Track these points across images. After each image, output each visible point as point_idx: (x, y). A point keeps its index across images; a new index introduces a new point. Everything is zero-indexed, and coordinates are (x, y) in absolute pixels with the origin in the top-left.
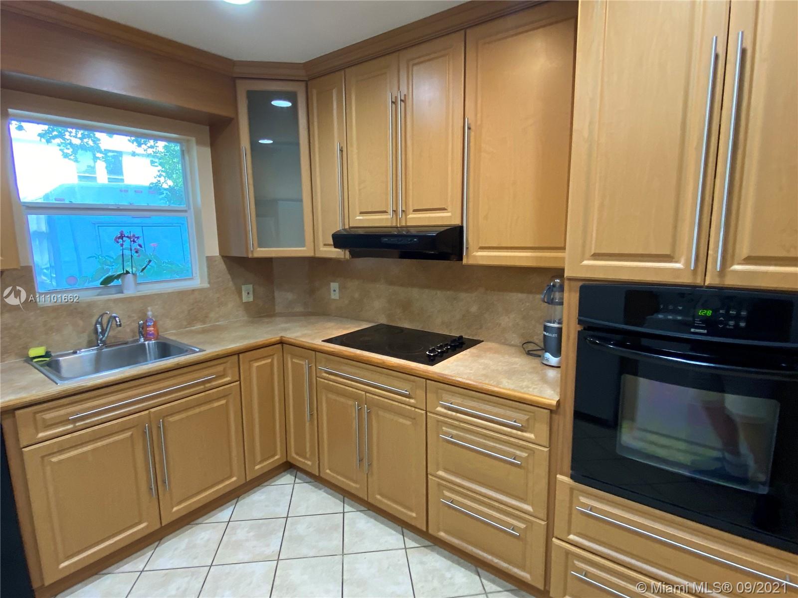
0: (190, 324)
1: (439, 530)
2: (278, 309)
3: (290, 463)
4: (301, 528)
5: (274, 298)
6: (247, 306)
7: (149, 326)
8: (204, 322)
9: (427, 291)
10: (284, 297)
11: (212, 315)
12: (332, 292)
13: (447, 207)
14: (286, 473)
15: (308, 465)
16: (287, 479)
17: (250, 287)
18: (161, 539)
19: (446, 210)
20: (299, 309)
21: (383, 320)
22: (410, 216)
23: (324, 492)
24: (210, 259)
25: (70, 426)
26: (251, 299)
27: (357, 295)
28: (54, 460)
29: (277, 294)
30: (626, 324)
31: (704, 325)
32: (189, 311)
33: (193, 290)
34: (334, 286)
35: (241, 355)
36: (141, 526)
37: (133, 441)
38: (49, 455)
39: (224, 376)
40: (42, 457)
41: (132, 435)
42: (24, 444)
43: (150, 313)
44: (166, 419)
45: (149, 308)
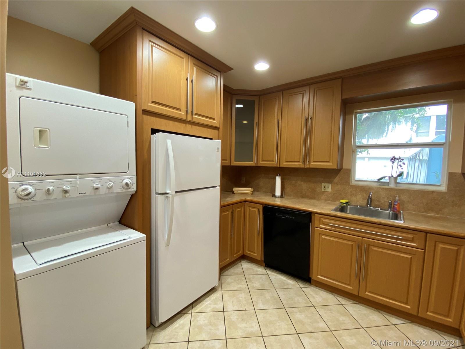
7: (394, 205)
18: (360, 303)
24: (451, 174)
25: (330, 228)
28: (323, 237)
35: (428, 235)
36: (349, 287)
37: (352, 248)
38: (322, 234)
39: (412, 241)
40: (320, 234)
41: (353, 244)
42: (316, 226)
43: (397, 198)
44: (370, 246)
45: (398, 196)
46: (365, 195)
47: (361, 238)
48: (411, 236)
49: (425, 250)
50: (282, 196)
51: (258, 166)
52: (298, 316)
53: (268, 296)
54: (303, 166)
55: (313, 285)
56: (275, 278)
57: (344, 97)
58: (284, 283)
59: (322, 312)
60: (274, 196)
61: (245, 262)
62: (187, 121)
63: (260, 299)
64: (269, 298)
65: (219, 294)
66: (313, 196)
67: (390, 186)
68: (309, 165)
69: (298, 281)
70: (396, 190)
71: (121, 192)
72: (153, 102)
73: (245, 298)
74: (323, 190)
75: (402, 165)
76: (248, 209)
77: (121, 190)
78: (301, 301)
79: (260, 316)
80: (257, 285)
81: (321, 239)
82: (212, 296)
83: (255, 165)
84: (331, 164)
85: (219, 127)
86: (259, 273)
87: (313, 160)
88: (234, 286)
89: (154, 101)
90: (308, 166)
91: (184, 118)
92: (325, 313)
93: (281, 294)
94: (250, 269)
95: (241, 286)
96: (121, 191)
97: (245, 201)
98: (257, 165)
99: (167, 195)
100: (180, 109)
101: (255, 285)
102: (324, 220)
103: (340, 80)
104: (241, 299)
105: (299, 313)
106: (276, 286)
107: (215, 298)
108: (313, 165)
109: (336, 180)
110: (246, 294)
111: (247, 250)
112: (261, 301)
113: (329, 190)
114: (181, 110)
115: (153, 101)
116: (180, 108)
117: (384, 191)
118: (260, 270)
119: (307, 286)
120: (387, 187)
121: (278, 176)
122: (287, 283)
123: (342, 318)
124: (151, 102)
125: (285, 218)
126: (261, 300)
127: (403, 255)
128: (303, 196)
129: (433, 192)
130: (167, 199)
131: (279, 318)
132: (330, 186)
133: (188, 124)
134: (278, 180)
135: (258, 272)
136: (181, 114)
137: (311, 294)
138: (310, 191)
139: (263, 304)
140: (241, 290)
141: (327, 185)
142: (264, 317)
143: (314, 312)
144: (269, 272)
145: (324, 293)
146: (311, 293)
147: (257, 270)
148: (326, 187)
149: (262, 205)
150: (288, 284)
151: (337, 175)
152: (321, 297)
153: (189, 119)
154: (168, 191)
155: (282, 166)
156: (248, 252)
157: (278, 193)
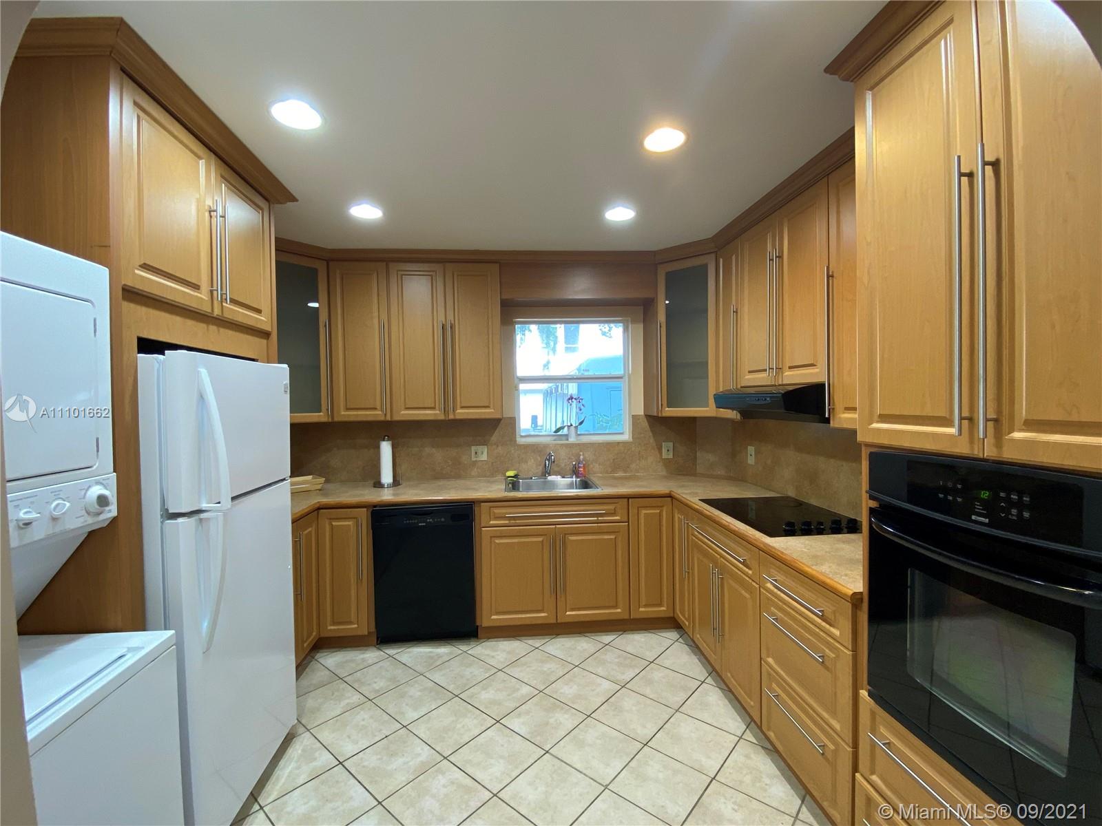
0: (613, 471)
1: (768, 730)
2: (700, 469)
3: (675, 619)
4: (657, 674)
5: (696, 458)
6: (667, 463)
7: (579, 467)
8: (625, 471)
9: (832, 461)
10: (705, 458)
11: (633, 466)
12: (749, 455)
13: (817, 362)
14: (674, 630)
15: (686, 625)
16: (673, 635)
17: (671, 444)
18: (559, 635)
19: (815, 365)
20: (721, 472)
21: (791, 493)
22: (786, 373)
23: (698, 659)
24: (634, 417)
25: (507, 522)
26: (671, 456)
27: (769, 462)
28: (497, 541)
29: (698, 454)
30: (910, 502)
31: (985, 512)
32: (614, 460)
33: (619, 443)
34: (751, 449)
35: (630, 500)
36: (543, 615)
37: (543, 545)
38: (494, 537)
39: (614, 514)
40: (491, 537)
41: (543, 541)
42: (483, 525)
43: (582, 457)
44: (567, 536)
45: (581, 453)
46: (539, 459)
47: (554, 526)
48: (611, 507)
49: (628, 522)
50: (396, 483)
51: (335, 422)
52: (485, 696)
53: (414, 691)
54: (442, 417)
55: (481, 639)
56: (410, 657)
57: (504, 297)
58: (431, 658)
59: (515, 671)
60: (378, 485)
61: (326, 654)
62: (213, 317)
63: (404, 705)
64: (419, 693)
65: (305, 740)
66: (457, 472)
67: (570, 440)
68: (454, 415)
69: (454, 644)
70: (579, 444)
71: (82, 525)
72: (146, 267)
73: (371, 717)
74: (474, 459)
75: (582, 407)
76: (327, 526)
77: (82, 520)
78: (477, 672)
79: (421, 731)
80: (380, 684)
81: (493, 546)
82: (292, 752)
83: (328, 418)
84: (493, 410)
85: (270, 330)
86: (370, 662)
87: (461, 402)
88: (333, 709)
89: (146, 262)
90: (451, 417)
91: (206, 308)
92: (521, 671)
93: (438, 677)
94: (346, 662)
95: (347, 701)
96: (83, 523)
97: (319, 508)
98: (333, 417)
99: (203, 516)
100: (199, 286)
101: (376, 686)
102: (497, 511)
103: (497, 265)
104: (363, 723)
105: (483, 692)
106: (419, 668)
107: (300, 752)
108: (461, 413)
109: (494, 438)
110: (369, 709)
111: (328, 624)
112: (407, 707)
113: (484, 457)
114: (199, 289)
115: (145, 264)
116: (199, 284)
117: (564, 448)
118: (371, 655)
119: (473, 643)
120: (566, 442)
121: (384, 440)
122: (437, 655)
123: (546, 667)
124: (140, 266)
125: (424, 524)
126: (407, 705)
127: (606, 537)
128: (438, 476)
129: (618, 443)
130: (200, 528)
131: (455, 715)
132: (485, 449)
133: (213, 324)
134: (386, 448)
135: (368, 660)
136: (199, 299)
137: (488, 655)
138: (450, 463)
139: (415, 709)
140: (352, 708)
141: (480, 448)
142: (428, 730)
143: (505, 679)
144: (392, 651)
145: (505, 642)
146: (487, 652)
147: (363, 659)
148: (479, 452)
149: (365, 509)
150: (439, 656)
151: (496, 429)
152: (504, 651)
153: (217, 312)
154: (204, 506)
155: (396, 418)
156: (332, 627)
157: (387, 477)
